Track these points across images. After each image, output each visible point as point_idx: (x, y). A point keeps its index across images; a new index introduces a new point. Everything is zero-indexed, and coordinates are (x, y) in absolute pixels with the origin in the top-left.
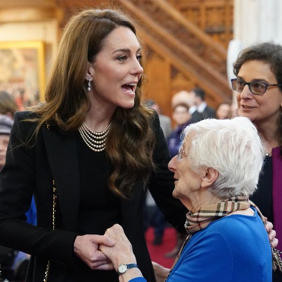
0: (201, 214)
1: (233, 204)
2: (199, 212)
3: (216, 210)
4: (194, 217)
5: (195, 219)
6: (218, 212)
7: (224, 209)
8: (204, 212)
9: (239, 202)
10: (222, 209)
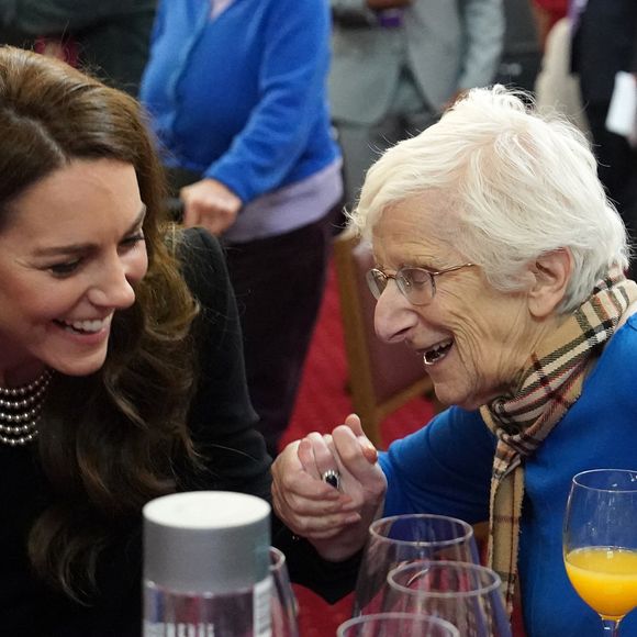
0: (548, 369)
1: (611, 294)
2: (538, 366)
3: (580, 332)
4: (533, 388)
5: (541, 393)
6: (590, 333)
7: (601, 317)
8: (552, 357)
9: (619, 285)
10: (594, 321)
